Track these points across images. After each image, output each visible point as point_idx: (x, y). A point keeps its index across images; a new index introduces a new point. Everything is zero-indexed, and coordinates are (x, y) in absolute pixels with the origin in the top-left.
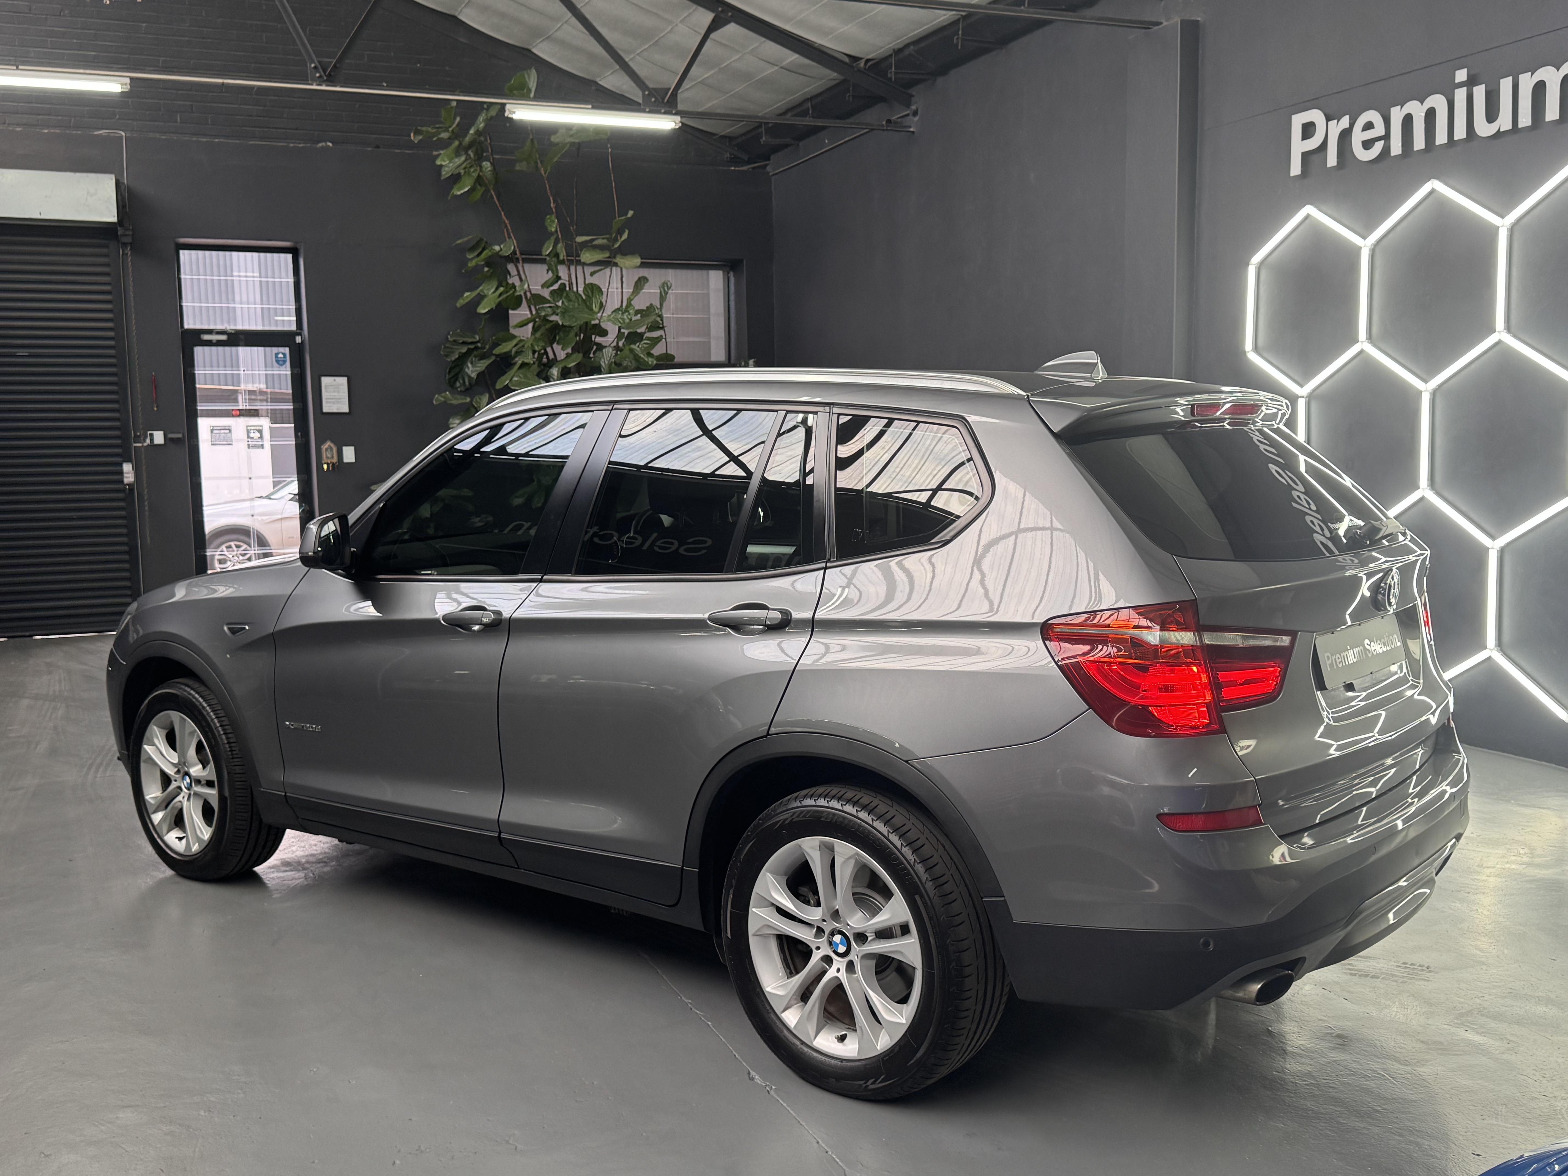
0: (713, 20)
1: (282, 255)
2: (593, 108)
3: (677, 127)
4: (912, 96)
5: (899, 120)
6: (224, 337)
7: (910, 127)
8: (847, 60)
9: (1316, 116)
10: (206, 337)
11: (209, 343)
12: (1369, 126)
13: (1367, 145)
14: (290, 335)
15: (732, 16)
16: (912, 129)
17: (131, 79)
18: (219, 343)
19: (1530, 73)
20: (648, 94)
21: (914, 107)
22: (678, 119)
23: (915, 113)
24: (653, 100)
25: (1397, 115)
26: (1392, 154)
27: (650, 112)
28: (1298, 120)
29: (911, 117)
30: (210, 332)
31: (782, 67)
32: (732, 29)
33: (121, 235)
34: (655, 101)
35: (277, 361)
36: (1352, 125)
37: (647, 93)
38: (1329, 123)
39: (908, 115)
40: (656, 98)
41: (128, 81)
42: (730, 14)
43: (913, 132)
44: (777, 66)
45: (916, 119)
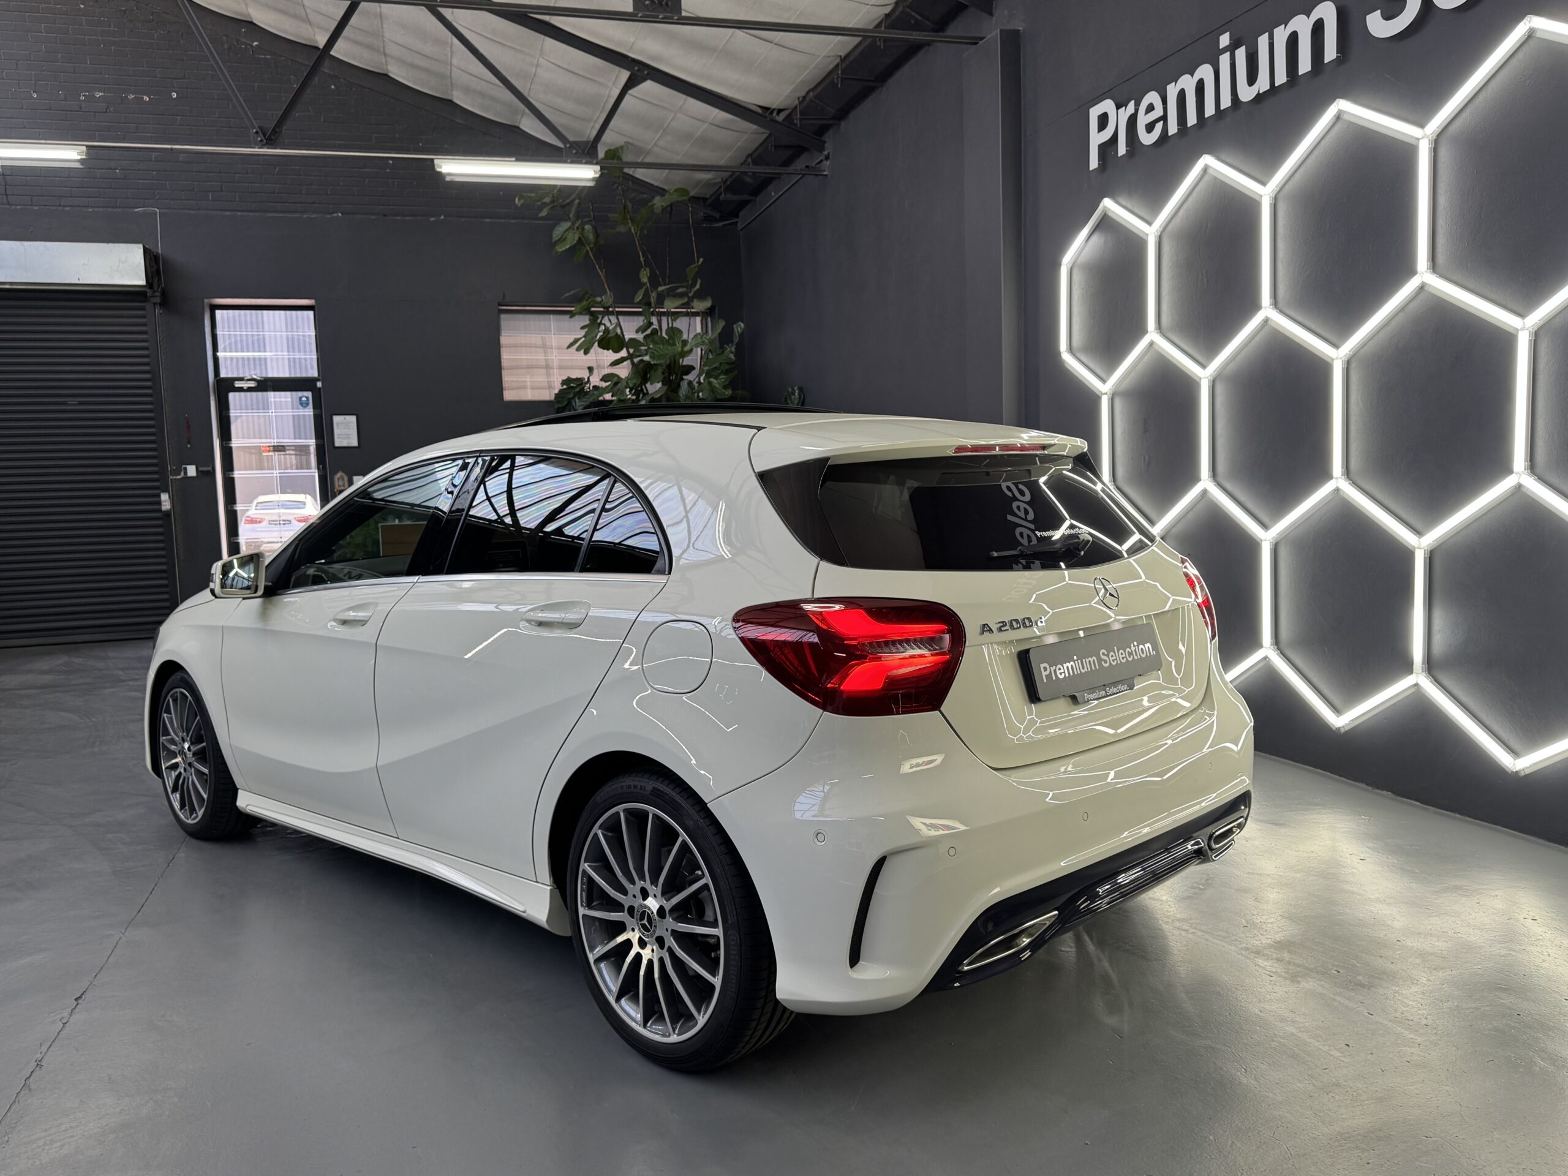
0: (630, 79)
1: (305, 313)
2: (517, 160)
3: (598, 176)
4: (825, 142)
5: (817, 166)
6: (252, 384)
7: (824, 171)
8: (759, 111)
9: (1107, 106)
10: (238, 384)
11: (241, 390)
12: (1150, 108)
13: (1150, 128)
14: (313, 381)
15: (648, 74)
16: (825, 173)
17: (87, 146)
18: (250, 389)
19: (1283, 25)
20: (570, 147)
21: (826, 153)
22: (598, 168)
23: (827, 158)
24: (574, 152)
25: (1172, 91)
26: (1170, 134)
27: (572, 162)
28: (1095, 112)
29: (825, 162)
30: (241, 379)
31: (711, 124)
32: (649, 87)
33: (150, 297)
34: (576, 153)
35: (301, 404)
36: (1137, 110)
37: (568, 145)
38: (1119, 111)
39: (822, 161)
40: (577, 150)
41: (84, 148)
42: (646, 72)
43: (826, 175)
44: (707, 122)
45: (828, 163)
